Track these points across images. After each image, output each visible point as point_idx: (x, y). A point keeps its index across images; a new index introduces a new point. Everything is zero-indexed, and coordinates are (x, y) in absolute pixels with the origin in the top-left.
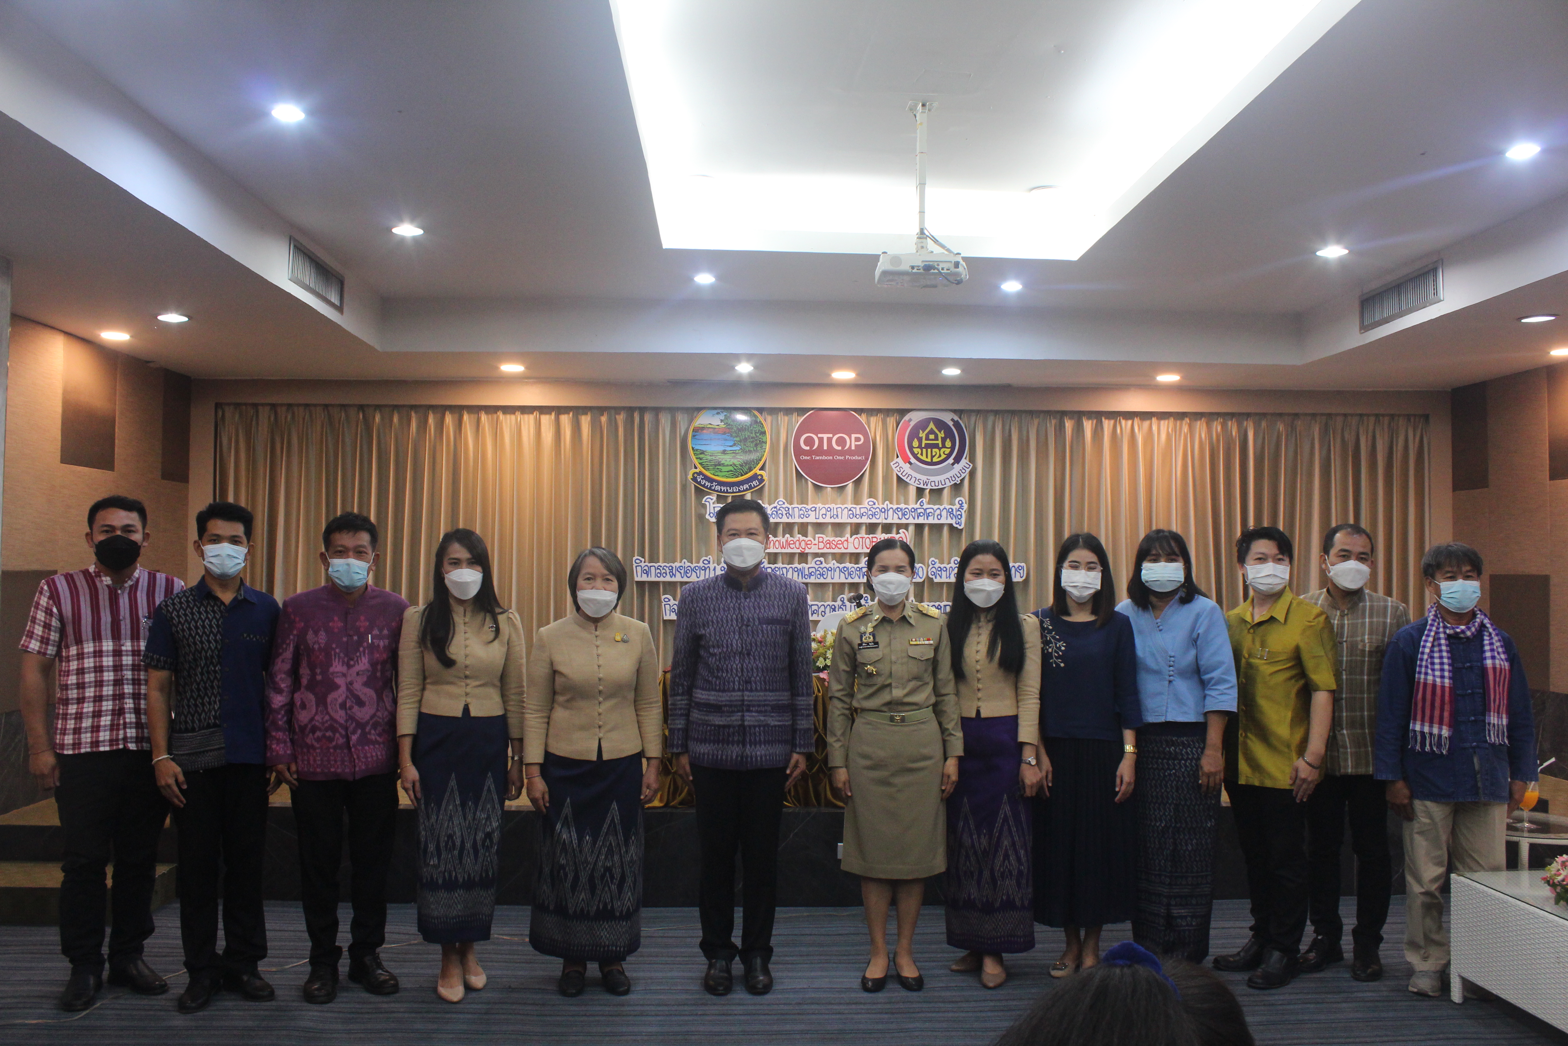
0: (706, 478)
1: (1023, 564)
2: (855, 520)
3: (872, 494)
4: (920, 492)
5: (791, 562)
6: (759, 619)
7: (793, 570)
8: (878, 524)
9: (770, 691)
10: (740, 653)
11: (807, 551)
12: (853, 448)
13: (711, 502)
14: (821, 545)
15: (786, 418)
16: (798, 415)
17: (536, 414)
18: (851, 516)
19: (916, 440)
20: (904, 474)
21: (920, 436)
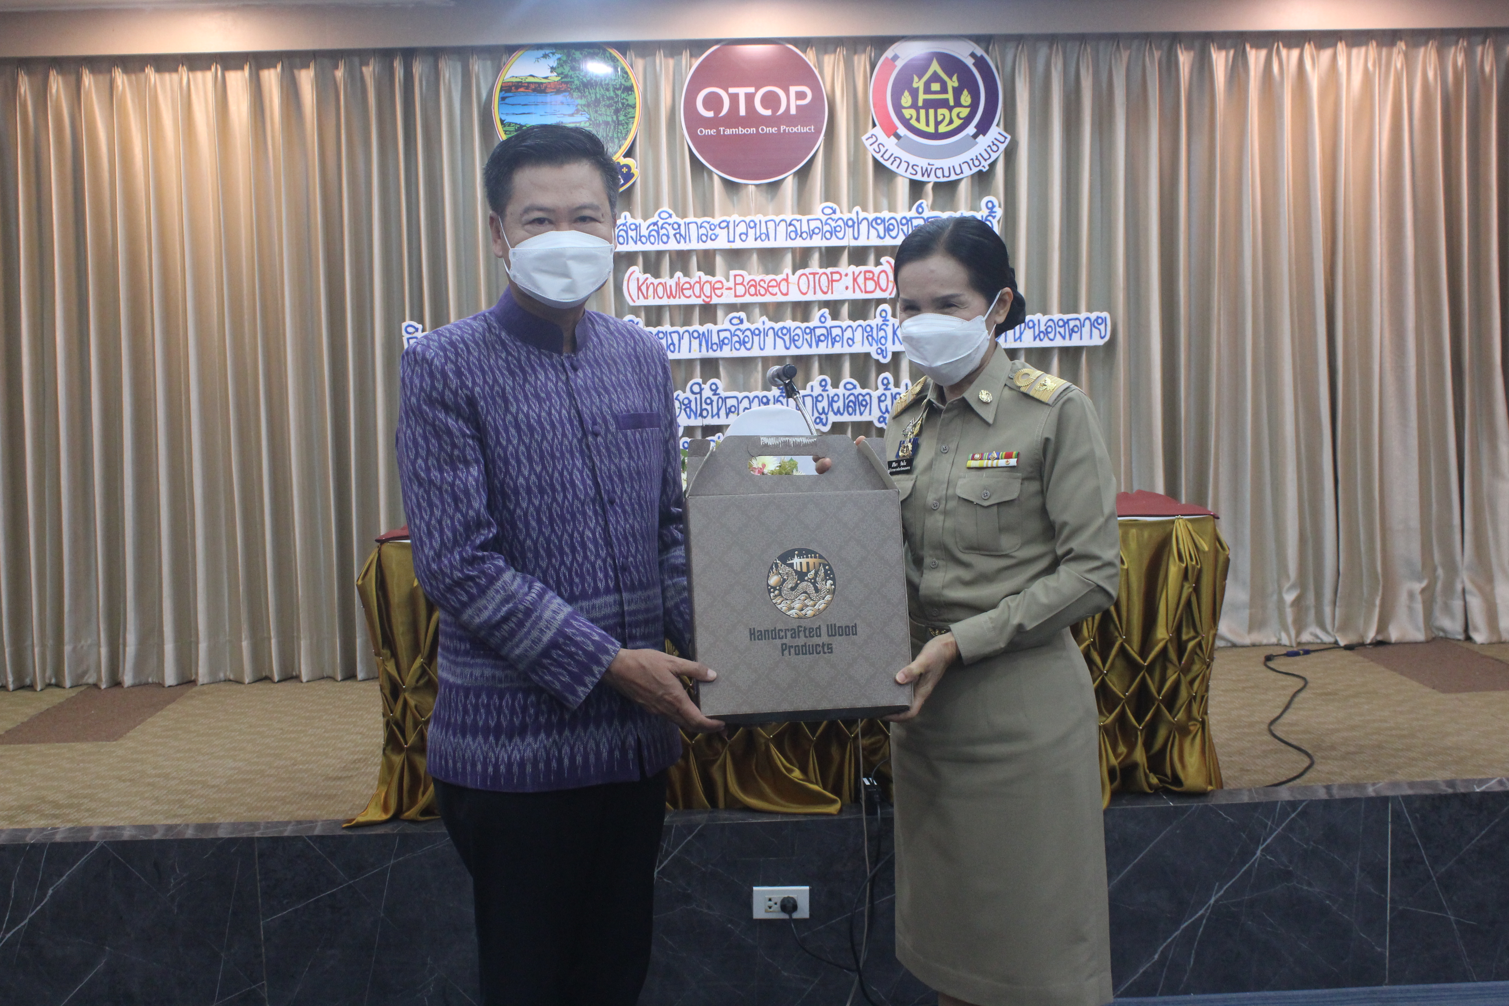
1: (1105, 314)
2: (799, 243)
3: (830, 194)
4: (916, 188)
5: (687, 322)
6: (612, 415)
7: (691, 335)
8: (841, 248)
10: (594, 501)
11: (715, 300)
12: (793, 111)
14: (740, 290)
15: (671, 62)
16: (691, 56)
17: (216, 69)
18: (793, 235)
19: (906, 93)
20: (886, 156)
21: (915, 85)
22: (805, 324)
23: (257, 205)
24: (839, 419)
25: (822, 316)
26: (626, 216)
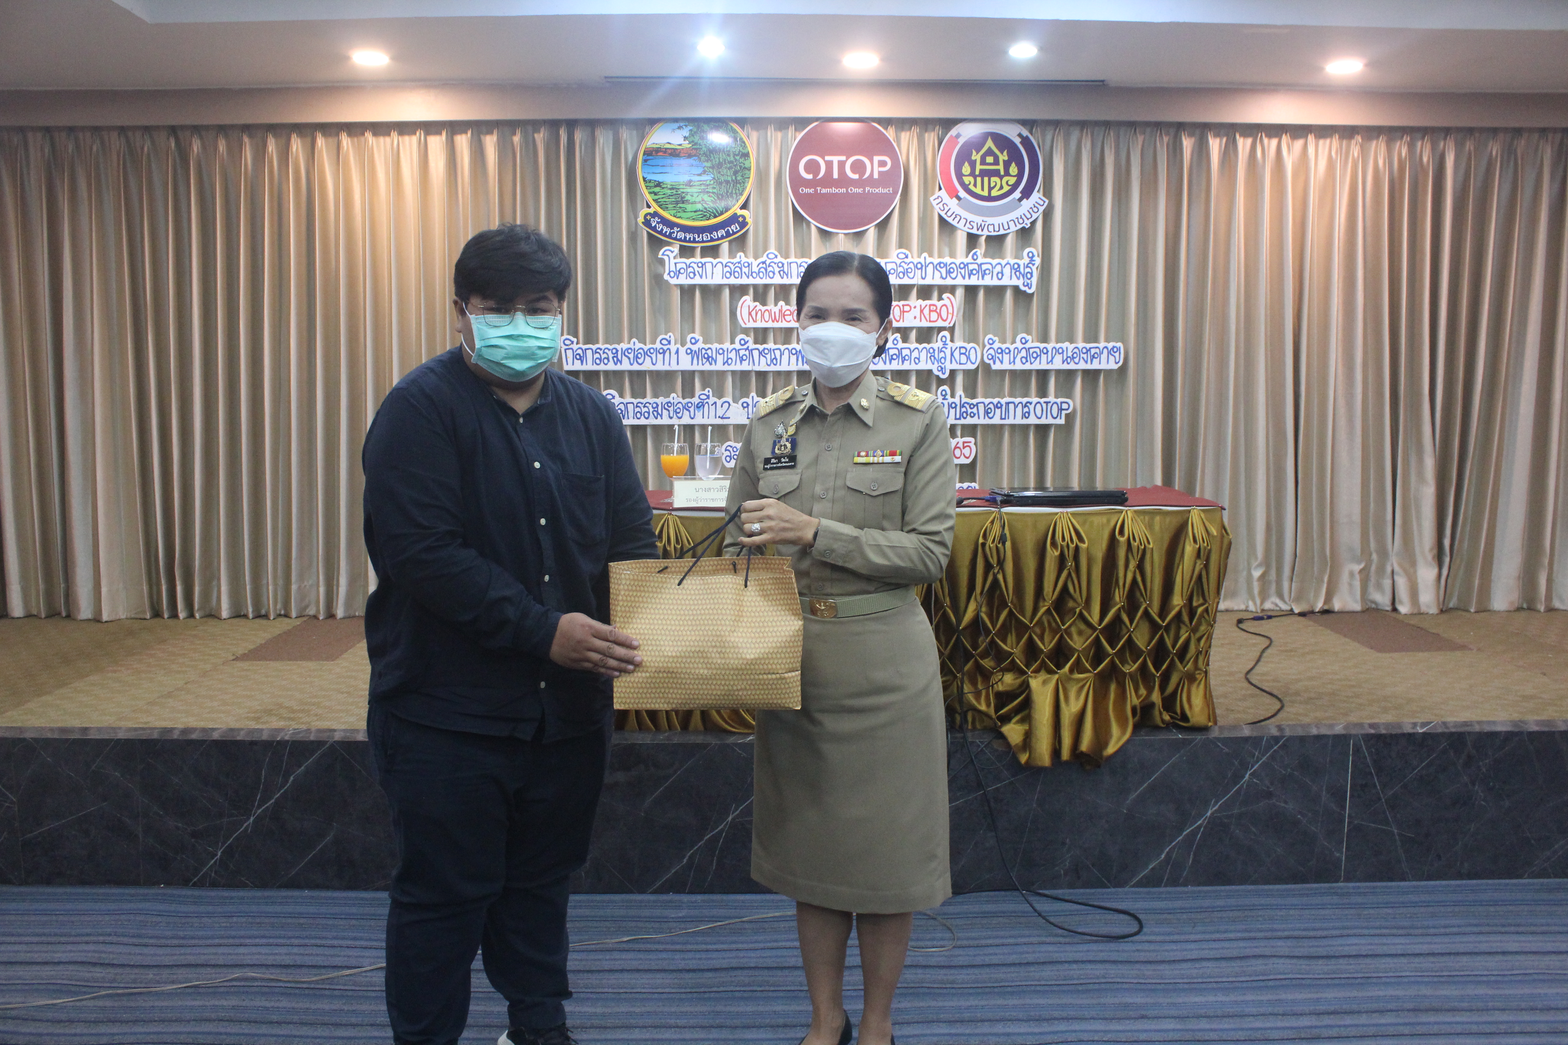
0: (665, 222)
1: (1119, 344)
3: (903, 243)
4: (972, 240)
5: (787, 341)
7: (790, 352)
8: (912, 286)
12: (876, 176)
13: (672, 255)
15: (779, 135)
16: (796, 130)
17: (420, 134)
19: (966, 164)
20: (949, 214)
21: (973, 158)
23: (449, 242)
25: (895, 339)
26: (740, 256)
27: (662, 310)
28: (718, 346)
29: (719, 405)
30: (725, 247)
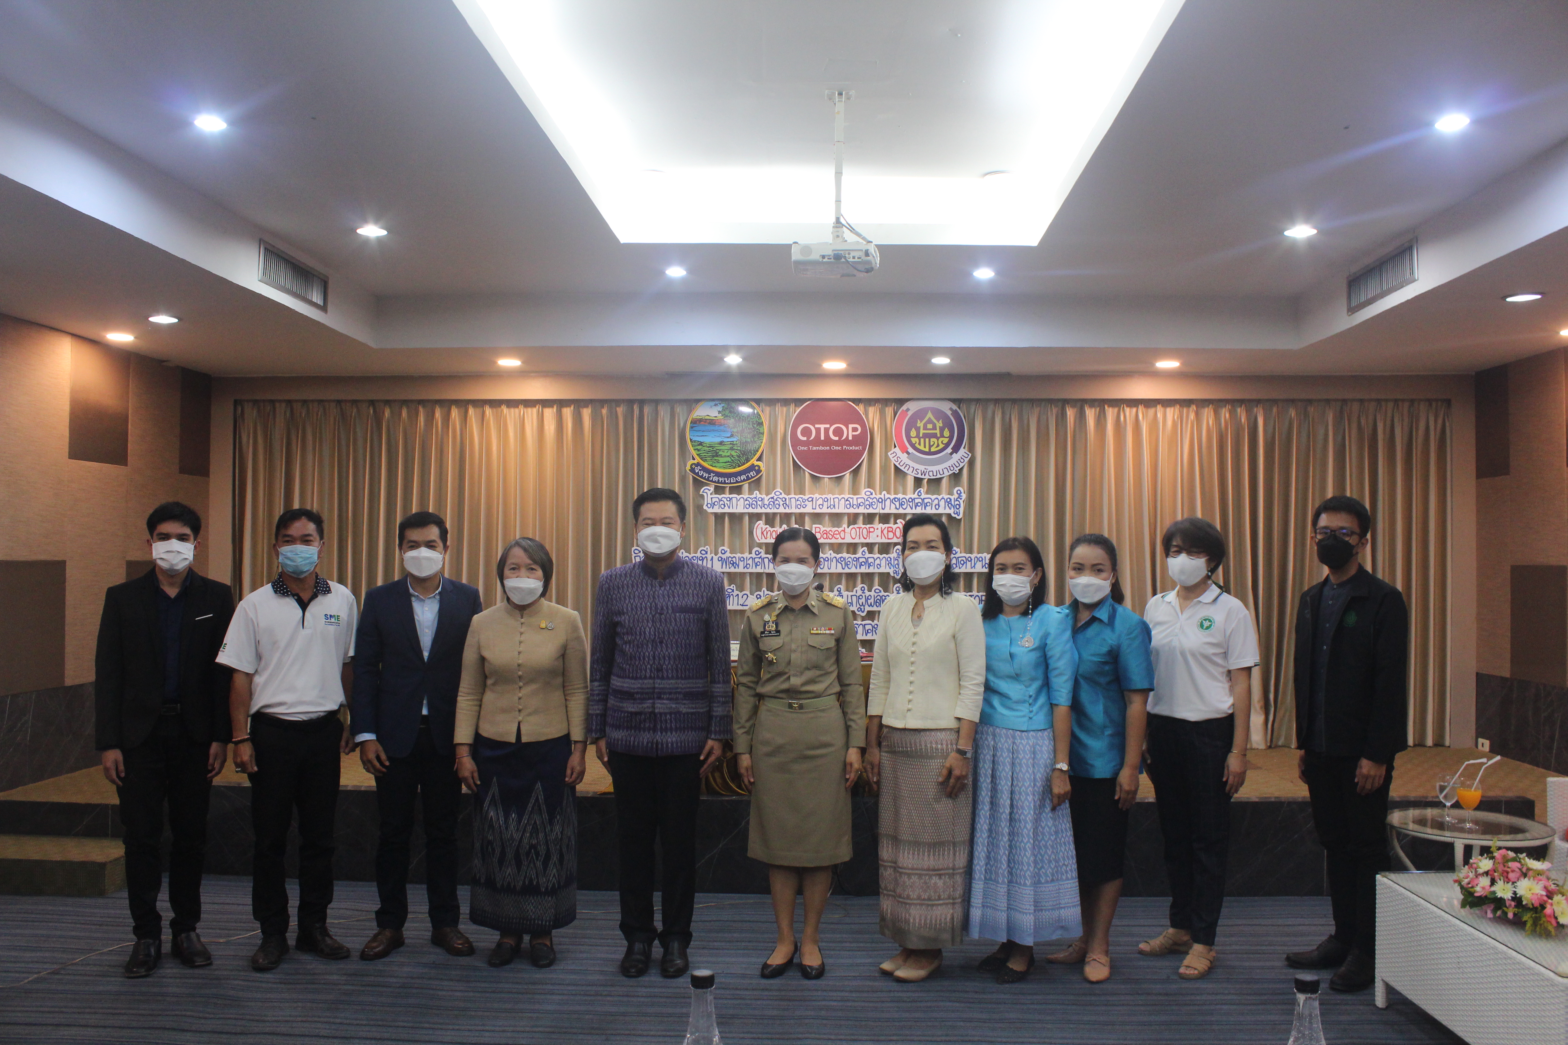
0: (704, 469)
2: (852, 511)
3: (870, 484)
4: (918, 482)
6: (672, 607)
8: (875, 514)
9: (682, 678)
10: (653, 641)
12: (850, 438)
13: (709, 493)
15: (785, 409)
16: (795, 406)
17: (538, 407)
18: (848, 506)
19: (913, 429)
20: (901, 464)
21: (918, 425)
22: (854, 556)
23: (557, 482)
24: (871, 609)
25: (863, 551)
26: (756, 493)
27: (701, 530)
28: (741, 555)
29: (740, 596)
30: (746, 487)
